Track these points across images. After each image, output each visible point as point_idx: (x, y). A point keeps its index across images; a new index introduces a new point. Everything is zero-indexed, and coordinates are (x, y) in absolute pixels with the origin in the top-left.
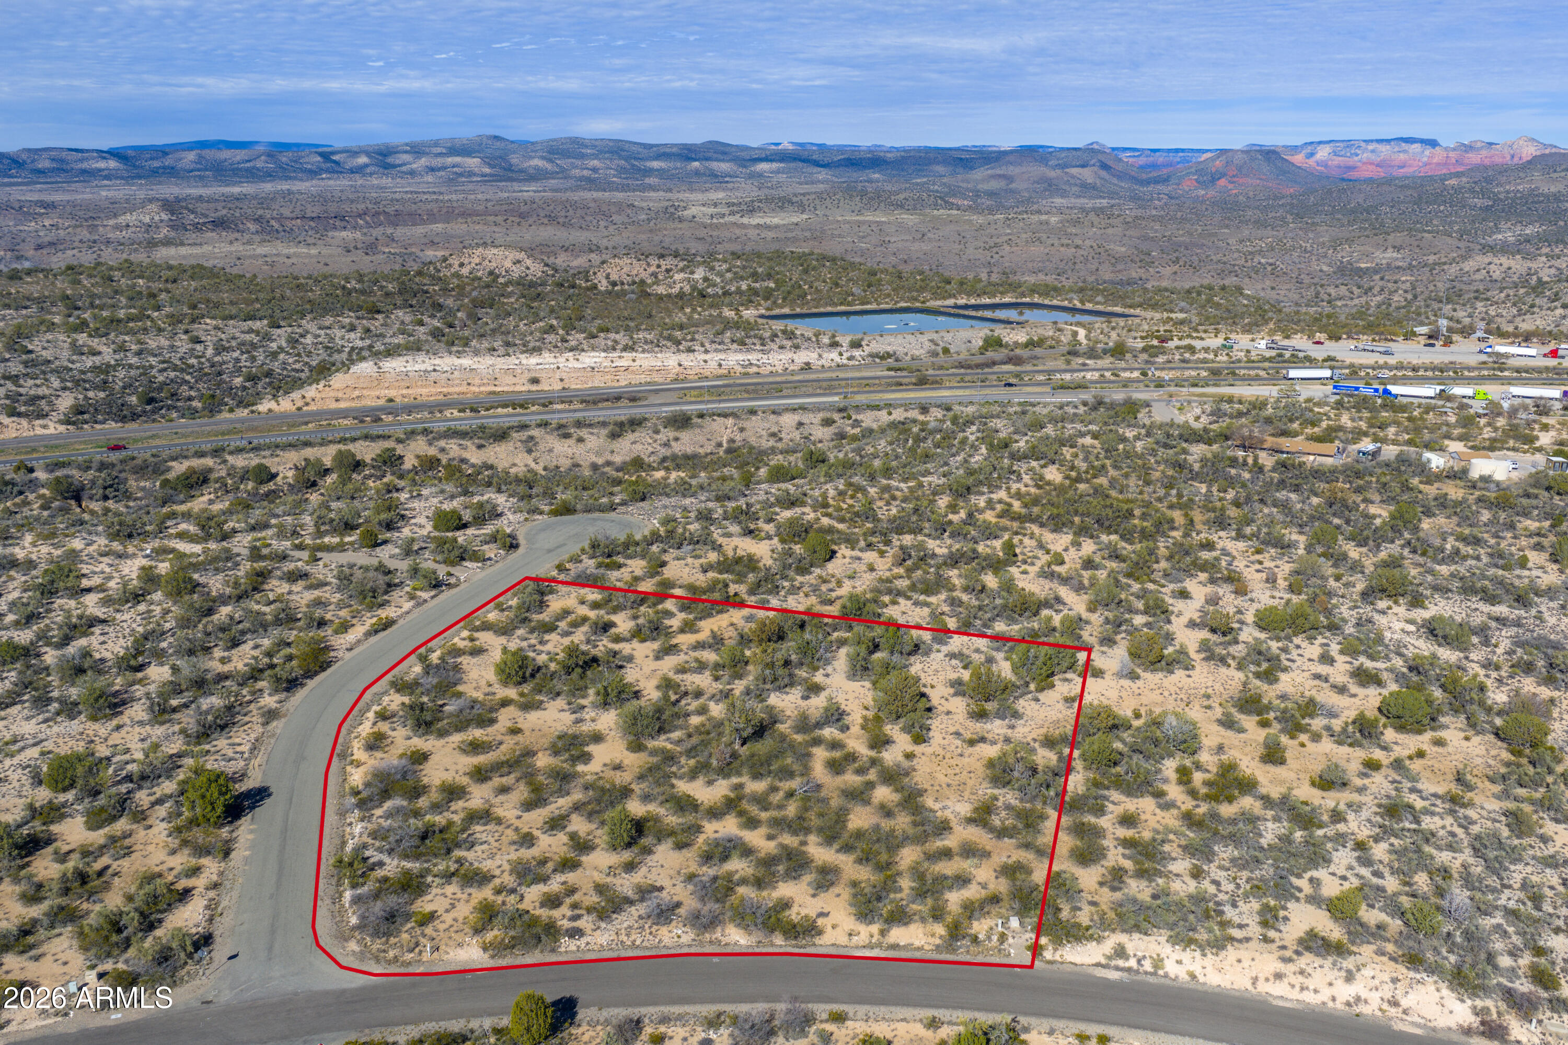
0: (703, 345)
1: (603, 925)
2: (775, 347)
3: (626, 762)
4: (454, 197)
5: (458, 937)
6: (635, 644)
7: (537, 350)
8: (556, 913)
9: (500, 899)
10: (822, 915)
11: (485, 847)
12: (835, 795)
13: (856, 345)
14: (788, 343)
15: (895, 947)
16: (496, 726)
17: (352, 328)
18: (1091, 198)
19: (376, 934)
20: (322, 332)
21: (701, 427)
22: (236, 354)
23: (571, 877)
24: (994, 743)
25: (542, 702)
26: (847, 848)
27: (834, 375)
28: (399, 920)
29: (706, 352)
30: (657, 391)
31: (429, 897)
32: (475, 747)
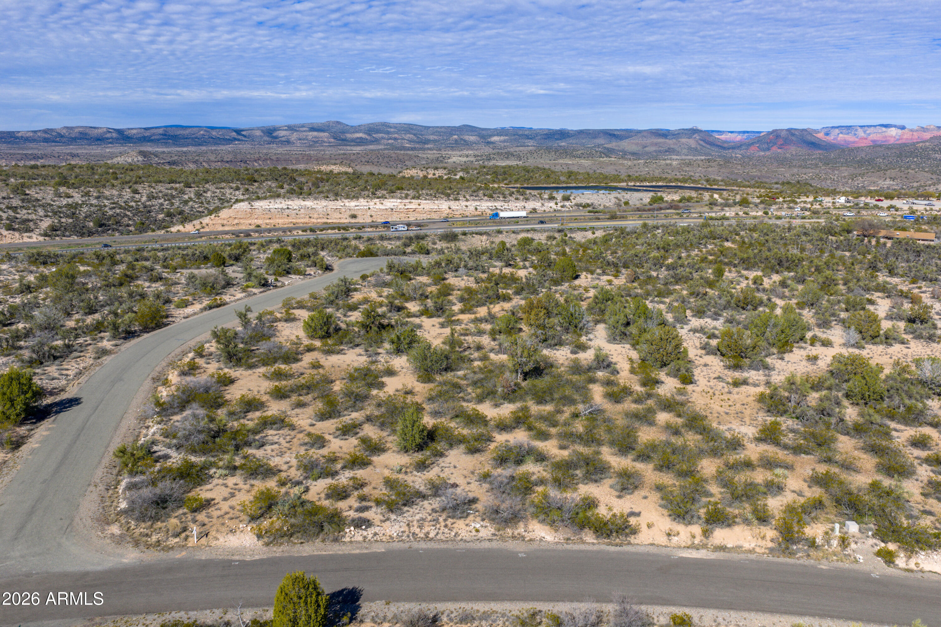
0: (465, 197)
1: (393, 517)
2: (513, 199)
3: (417, 389)
4: (312, 152)
5: (232, 524)
6: (424, 318)
7: (356, 197)
8: (342, 505)
9: (283, 490)
10: (632, 514)
11: (276, 446)
12: (619, 417)
13: (566, 199)
14: (521, 197)
15: (722, 548)
16: (300, 364)
17: (238, 189)
18: (694, 156)
19: (142, 518)
20: (218, 191)
21: (464, 241)
22: (161, 201)
23: (360, 473)
24: (755, 385)
25: (342, 350)
26: (643, 457)
27: (553, 215)
28: (170, 505)
29: (467, 200)
30: (434, 223)
31: (209, 487)
32: (279, 375)
